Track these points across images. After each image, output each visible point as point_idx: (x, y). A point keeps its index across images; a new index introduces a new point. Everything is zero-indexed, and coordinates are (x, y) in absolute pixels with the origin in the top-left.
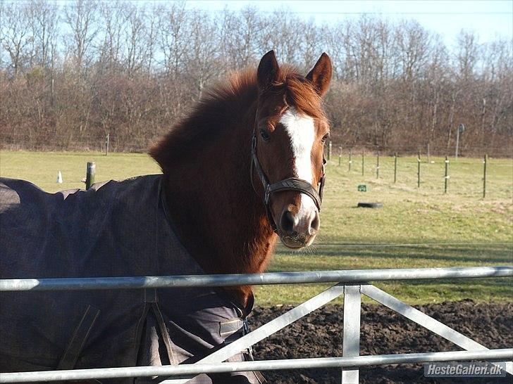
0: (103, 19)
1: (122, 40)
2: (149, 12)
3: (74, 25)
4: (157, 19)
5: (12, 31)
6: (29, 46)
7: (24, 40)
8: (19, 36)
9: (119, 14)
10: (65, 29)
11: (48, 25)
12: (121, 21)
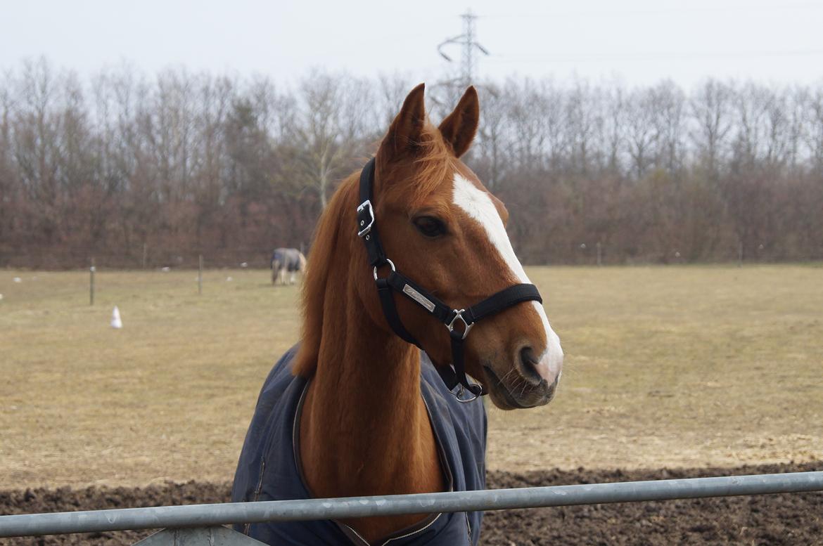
0: (737, 111)
1: (761, 134)
2: (790, 101)
3: (704, 120)
4: (800, 109)
5: (632, 130)
6: (653, 145)
7: (647, 138)
8: (641, 134)
9: (756, 105)
10: (694, 124)
11: (674, 119)
12: (758, 112)
